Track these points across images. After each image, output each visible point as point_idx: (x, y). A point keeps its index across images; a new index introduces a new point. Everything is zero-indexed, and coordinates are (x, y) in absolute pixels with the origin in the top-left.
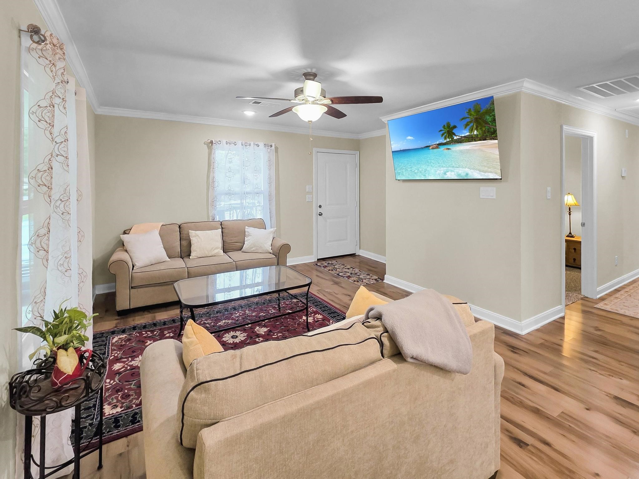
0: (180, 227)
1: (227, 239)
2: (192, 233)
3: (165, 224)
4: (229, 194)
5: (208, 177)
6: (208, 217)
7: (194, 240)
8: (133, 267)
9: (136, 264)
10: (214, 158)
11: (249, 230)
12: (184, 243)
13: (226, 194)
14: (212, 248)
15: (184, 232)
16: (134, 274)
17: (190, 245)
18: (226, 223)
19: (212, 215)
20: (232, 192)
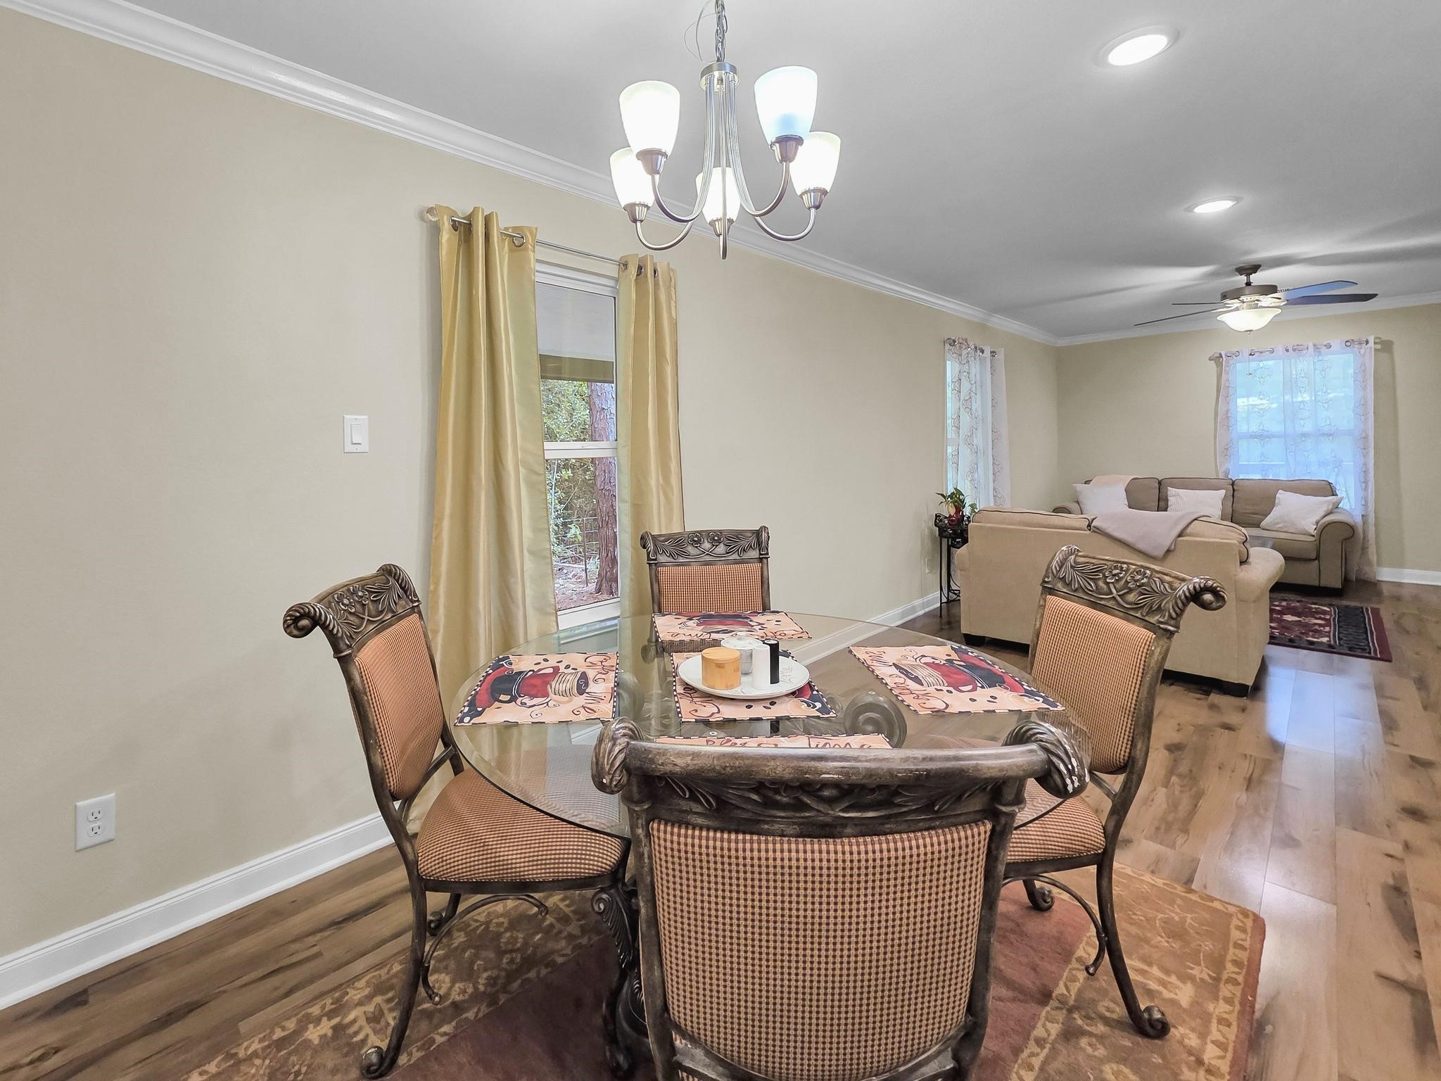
0: (1160, 483)
1: (1238, 506)
2: (1171, 491)
3: (1137, 477)
4: (1262, 436)
6: (1217, 472)
7: (1175, 502)
10: (1227, 380)
11: (1281, 495)
13: (1255, 437)
15: (1164, 490)
18: (1241, 483)
19: (1223, 470)
20: (1265, 434)
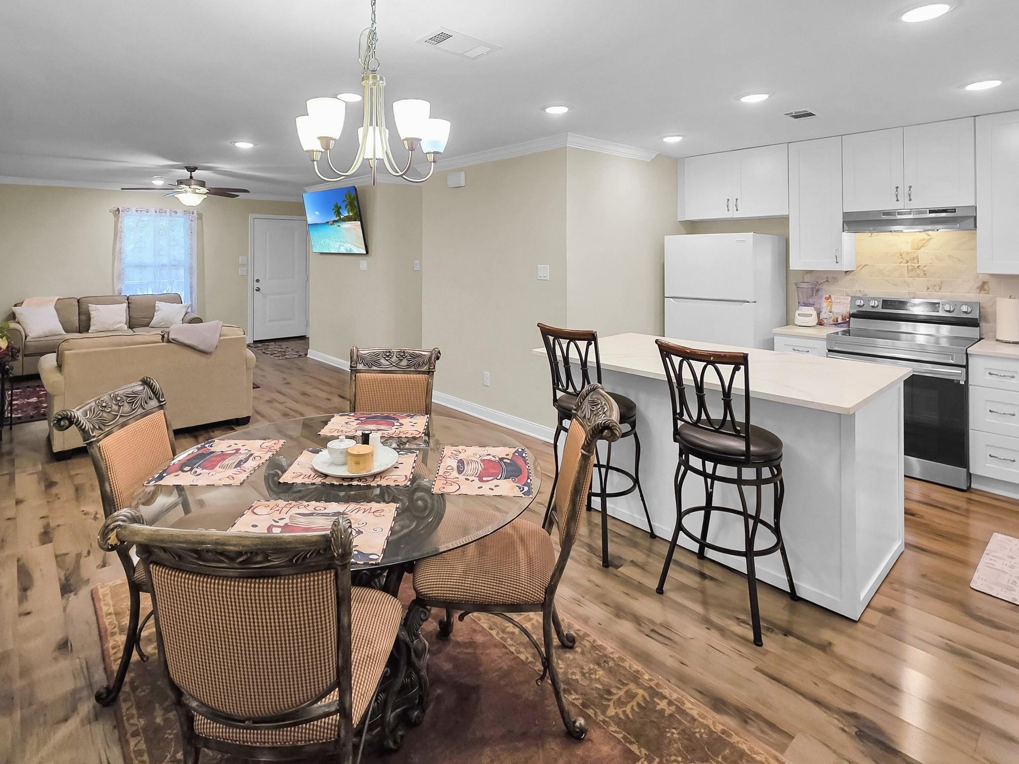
0: (78, 301)
1: (133, 314)
2: (92, 307)
3: (61, 298)
4: (141, 266)
5: (114, 248)
6: (114, 290)
7: (93, 314)
8: (26, 337)
9: (29, 334)
10: (121, 227)
11: (159, 304)
12: (83, 318)
13: (136, 266)
14: (115, 323)
15: (83, 306)
16: (27, 343)
17: (89, 319)
18: (133, 298)
19: (117, 289)
20: (143, 264)
